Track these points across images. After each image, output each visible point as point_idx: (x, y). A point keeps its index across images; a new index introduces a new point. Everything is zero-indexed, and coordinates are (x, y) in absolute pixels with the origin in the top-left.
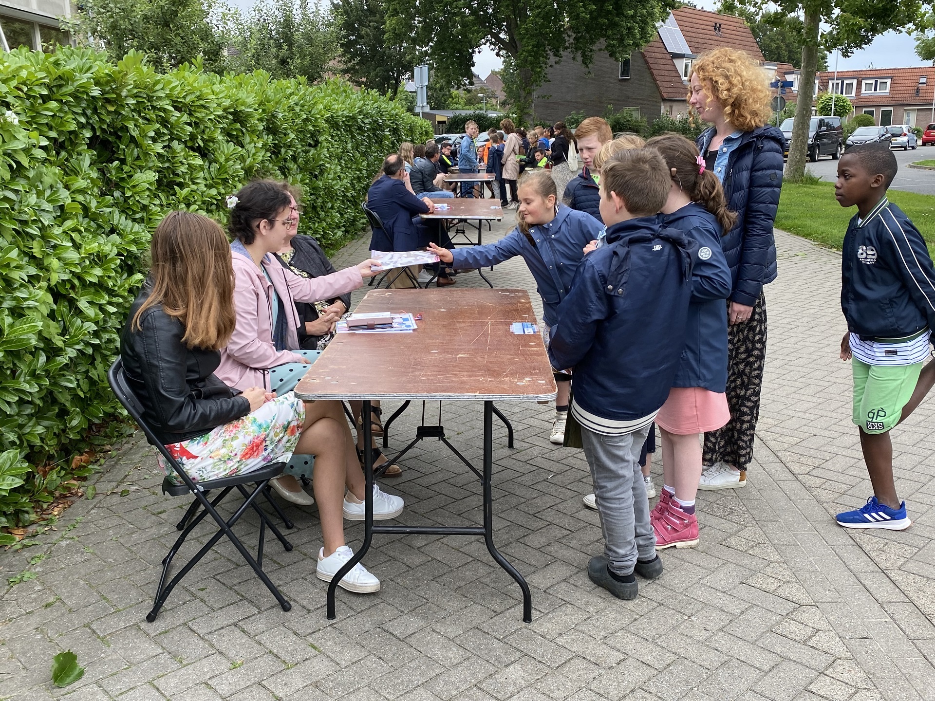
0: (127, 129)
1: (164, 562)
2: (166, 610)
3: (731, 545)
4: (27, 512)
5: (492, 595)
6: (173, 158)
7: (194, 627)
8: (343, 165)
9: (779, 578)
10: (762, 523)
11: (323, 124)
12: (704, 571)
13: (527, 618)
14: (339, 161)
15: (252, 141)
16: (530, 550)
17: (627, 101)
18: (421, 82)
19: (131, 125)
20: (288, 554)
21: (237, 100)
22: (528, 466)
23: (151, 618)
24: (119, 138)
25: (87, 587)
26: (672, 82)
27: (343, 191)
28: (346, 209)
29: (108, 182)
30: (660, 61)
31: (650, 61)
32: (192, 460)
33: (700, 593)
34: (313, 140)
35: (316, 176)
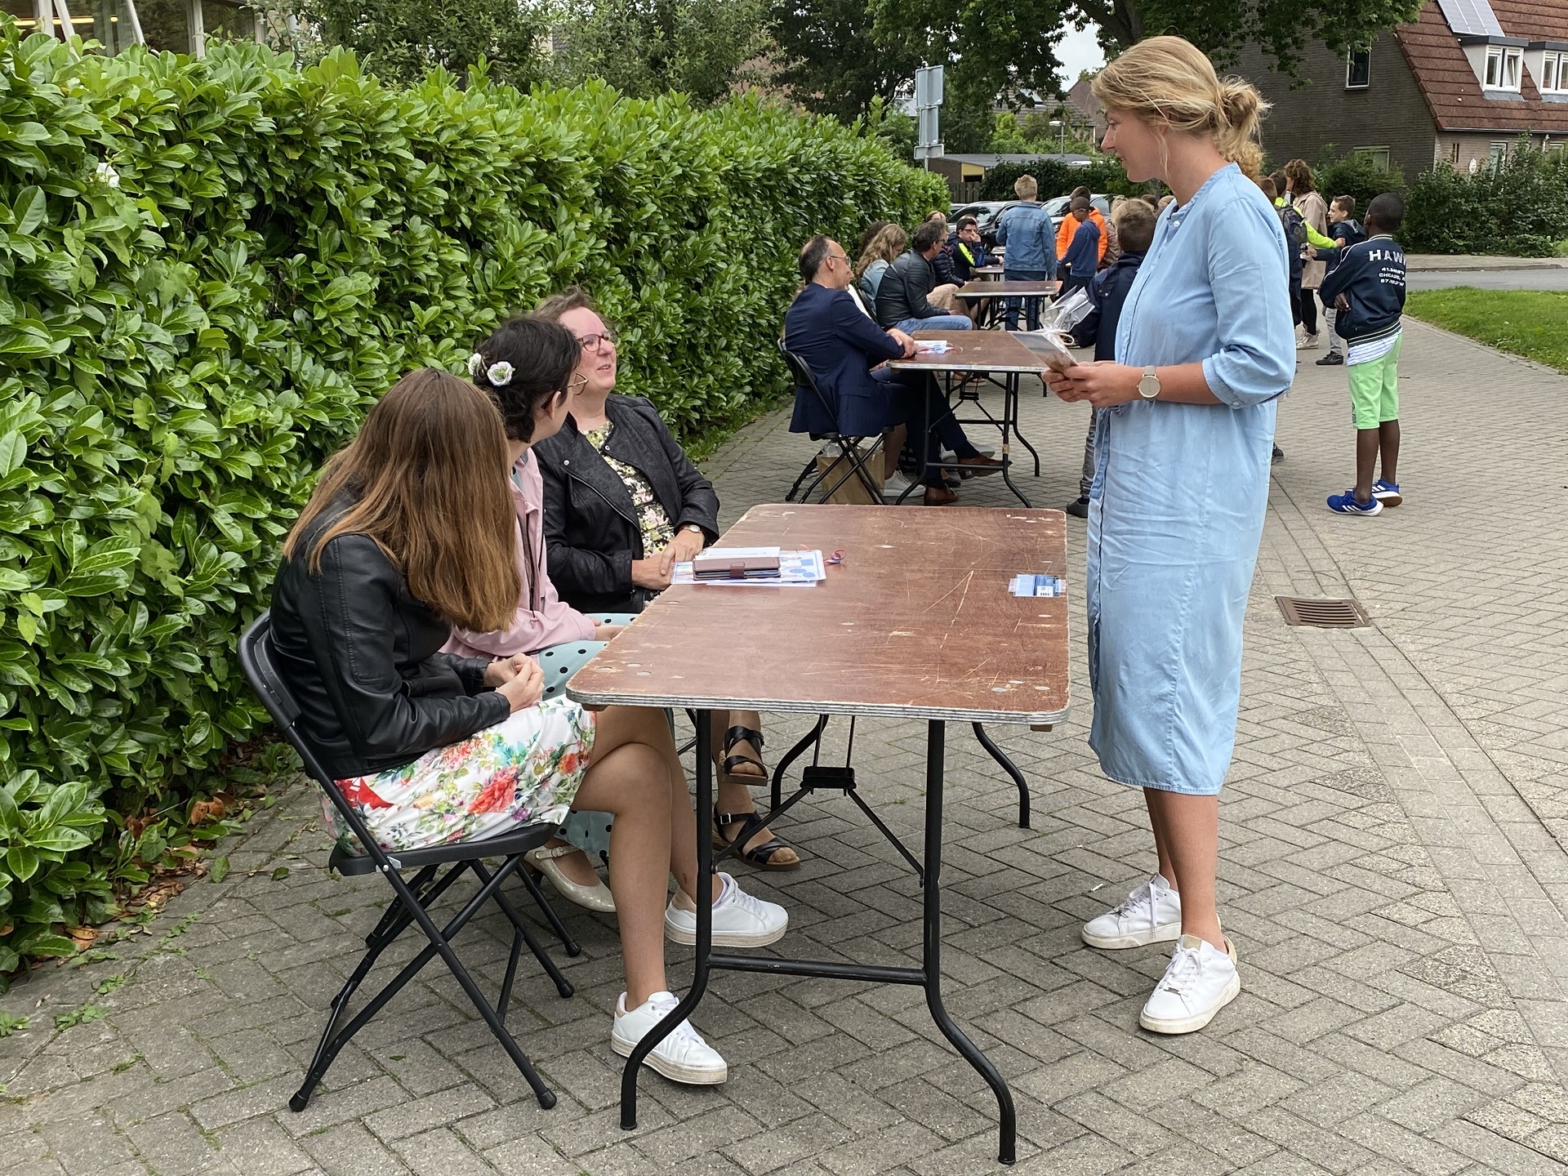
0: (323, 194)
1: (334, 1004)
2: (327, 1092)
3: (1451, 1043)
4: (102, 900)
5: (945, 1108)
6: (411, 249)
7: (373, 1126)
8: (754, 264)
9: (1543, 1113)
10: (1525, 1002)
11: (716, 185)
12: (1385, 1090)
13: (1007, 1154)
14: (746, 256)
15: (571, 218)
16: (1034, 1026)
17: (1360, 133)
18: (930, 98)
19: (330, 187)
20: (561, 1004)
21: (544, 140)
22: (1054, 865)
23: (298, 1104)
24: (308, 210)
25: (191, 1040)
26: (1460, 95)
27: (751, 316)
28: (759, 349)
29: (283, 292)
30: (1435, 52)
31: (1413, 51)
32: (381, 811)
33: (1369, 1133)
34: (696, 215)
35: (698, 287)
